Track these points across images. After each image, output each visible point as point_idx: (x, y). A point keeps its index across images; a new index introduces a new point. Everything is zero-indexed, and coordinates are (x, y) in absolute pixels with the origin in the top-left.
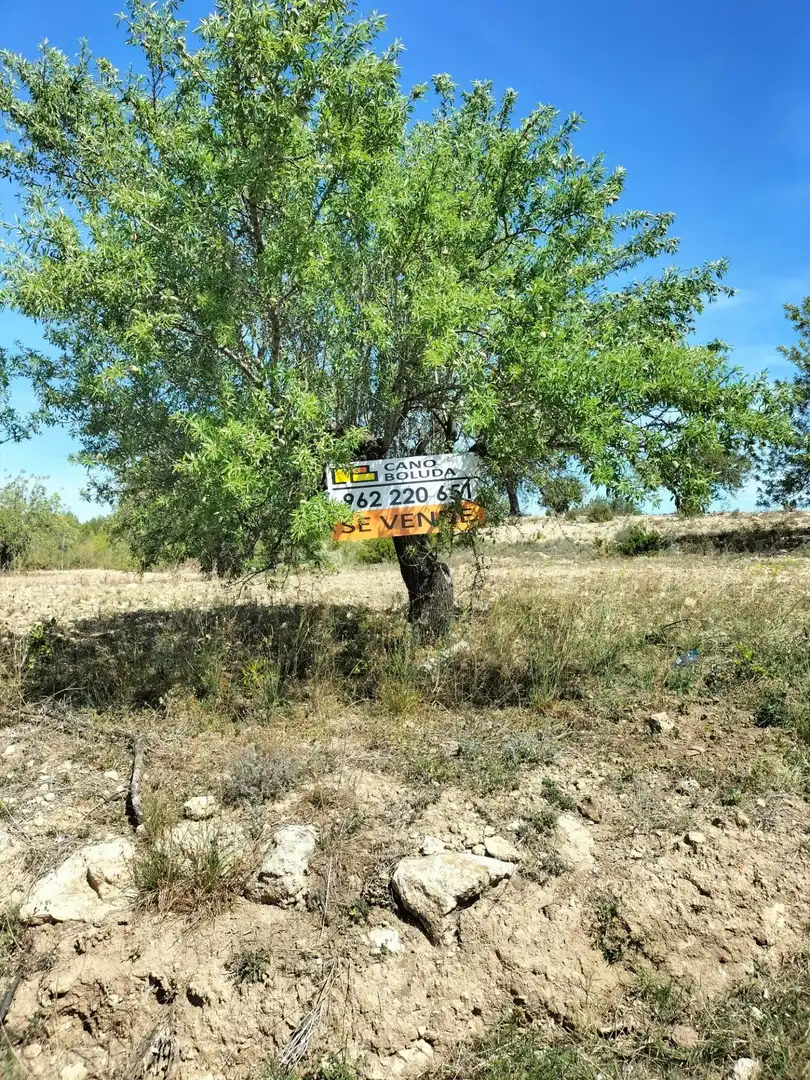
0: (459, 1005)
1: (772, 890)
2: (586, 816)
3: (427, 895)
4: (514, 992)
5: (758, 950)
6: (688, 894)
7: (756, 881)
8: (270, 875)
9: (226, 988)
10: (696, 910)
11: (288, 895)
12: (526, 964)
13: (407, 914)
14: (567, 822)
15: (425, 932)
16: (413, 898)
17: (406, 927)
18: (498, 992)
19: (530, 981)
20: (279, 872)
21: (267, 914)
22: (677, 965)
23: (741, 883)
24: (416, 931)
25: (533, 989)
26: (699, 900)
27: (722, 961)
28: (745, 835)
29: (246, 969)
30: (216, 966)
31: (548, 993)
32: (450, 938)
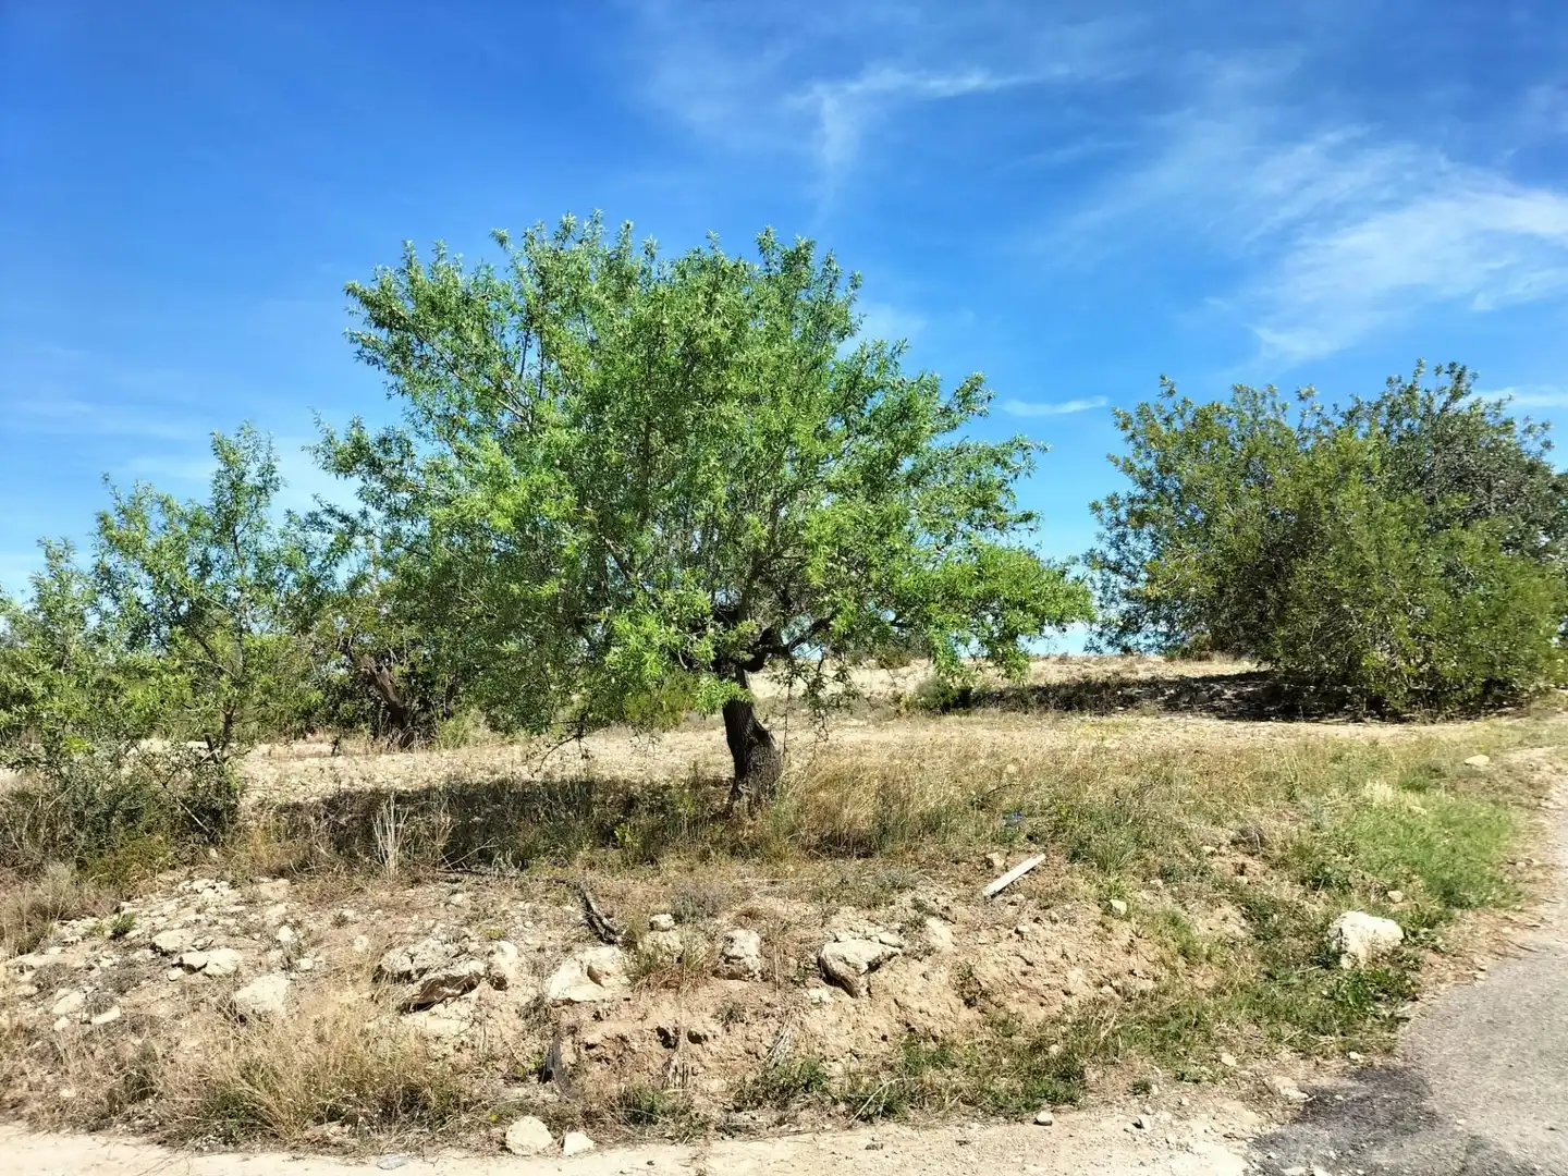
0: (874, 1032)
1: (1074, 960)
2: (946, 919)
3: (848, 964)
4: (908, 1025)
5: (1065, 998)
6: (1018, 965)
7: (1064, 955)
8: (735, 957)
9: (718, 1028)
10: (1025, 974)
11: (748, 971)
12: (916, 1006)
13: (832, 979)
14: (932, 922)
15: (845, 988)
16: (838, 968)
17: (832, 988)
18: (897, 1025)
19: (919, 1017)
20: (742, 955)
21: (735, 985)
22: (1013, 1007)
23: (1053, 956)
24: (840, 990)
25: (919, 1022)
26: (1025, 968)
27: (1042, 1005)
28: (1057, 927)
29: (730, 1016)
30: (706, 1017)
31: (930, 1023)
32: (864, 991)
